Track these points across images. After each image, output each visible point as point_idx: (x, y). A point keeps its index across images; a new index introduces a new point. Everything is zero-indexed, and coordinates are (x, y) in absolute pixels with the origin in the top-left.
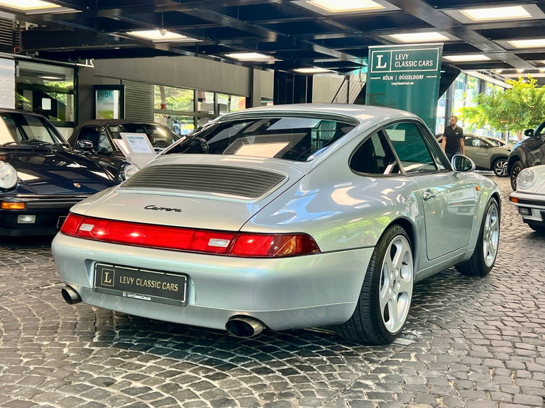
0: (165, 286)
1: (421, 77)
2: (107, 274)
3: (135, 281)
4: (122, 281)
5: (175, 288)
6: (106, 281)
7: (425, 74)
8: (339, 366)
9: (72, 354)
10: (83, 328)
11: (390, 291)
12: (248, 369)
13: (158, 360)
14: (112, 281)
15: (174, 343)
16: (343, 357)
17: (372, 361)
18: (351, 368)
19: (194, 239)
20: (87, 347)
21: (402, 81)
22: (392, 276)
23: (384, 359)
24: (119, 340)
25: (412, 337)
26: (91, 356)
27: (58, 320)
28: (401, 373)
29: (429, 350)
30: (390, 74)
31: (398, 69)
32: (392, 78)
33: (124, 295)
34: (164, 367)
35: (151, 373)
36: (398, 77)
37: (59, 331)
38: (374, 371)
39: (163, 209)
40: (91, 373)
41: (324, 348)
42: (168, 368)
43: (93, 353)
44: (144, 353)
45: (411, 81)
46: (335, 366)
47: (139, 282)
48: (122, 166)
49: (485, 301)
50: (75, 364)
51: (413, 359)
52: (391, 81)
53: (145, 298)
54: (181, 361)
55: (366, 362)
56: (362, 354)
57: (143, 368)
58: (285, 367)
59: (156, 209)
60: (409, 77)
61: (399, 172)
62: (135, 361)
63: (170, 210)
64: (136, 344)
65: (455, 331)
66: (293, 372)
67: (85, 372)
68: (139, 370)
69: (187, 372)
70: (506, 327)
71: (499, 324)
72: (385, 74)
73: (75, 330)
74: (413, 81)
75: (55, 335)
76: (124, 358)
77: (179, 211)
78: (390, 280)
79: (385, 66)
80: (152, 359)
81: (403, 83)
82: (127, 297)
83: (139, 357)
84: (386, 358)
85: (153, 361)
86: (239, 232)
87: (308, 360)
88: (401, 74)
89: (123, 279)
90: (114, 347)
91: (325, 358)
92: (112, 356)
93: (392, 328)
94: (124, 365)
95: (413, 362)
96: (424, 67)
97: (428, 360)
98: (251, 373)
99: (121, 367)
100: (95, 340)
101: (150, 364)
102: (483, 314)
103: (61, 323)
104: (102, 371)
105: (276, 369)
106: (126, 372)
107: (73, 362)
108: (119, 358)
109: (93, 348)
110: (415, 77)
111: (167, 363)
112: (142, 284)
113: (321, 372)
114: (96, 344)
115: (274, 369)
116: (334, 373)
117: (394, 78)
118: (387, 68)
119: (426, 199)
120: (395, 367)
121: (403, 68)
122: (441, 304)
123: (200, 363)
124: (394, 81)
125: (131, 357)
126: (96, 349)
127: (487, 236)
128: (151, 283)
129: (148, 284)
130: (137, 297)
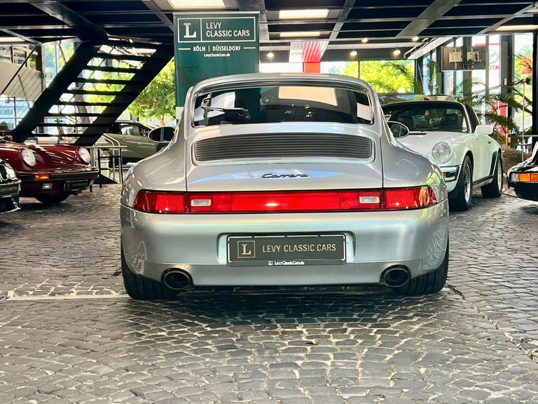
0: (320, 248)
1: (238, 48)
2: (244, 246)
3: (282, 249)
4: (266, 250)
5: (332, 248)
6: (245, 253)
7: (242, 45)
14: (253, 252)
21: (216, 52)
30: (201, 45)
31: (210, 38)
32: (204, 49)
33: (270, 263)
36: (211, 48)
39: (285, 176)
45: (225, 52)
47: (288, 248)
52: (203, 52)
53: (296, 263)
59: (277, 177)
60: (225, 48)
63: (294, 176)
72: (195, 45)
74: (229, 52)
77: (306, 176)
79: (195, 36)
81: (218, 55)
82: (274, 265)
86: (382, 188)
88: (215, 44)
89: (266, 248)
96: (240, 38)
110: (231, 48)
112: (292, 250)
117: (207, 49)
118: (198, 38)
121: (216, 38)
124: (207, 52)
128: (302, 247)
129: (298, 249)
130: (286, 263)
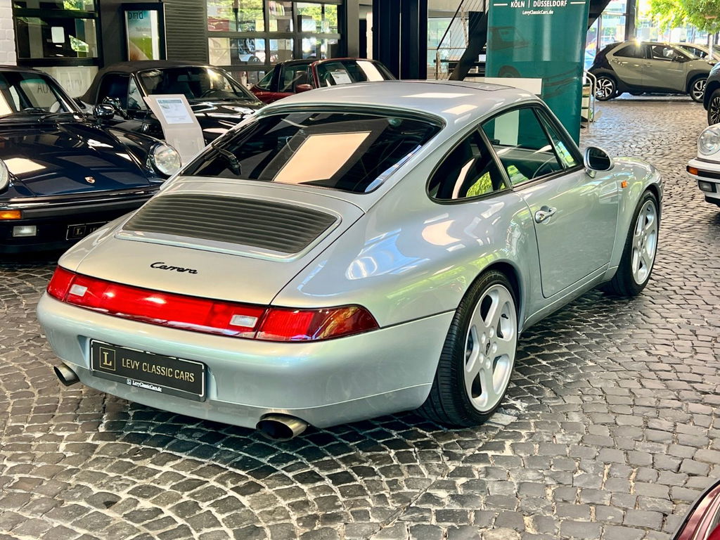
0: (178, 375)
1: (563, 3)
2: (106, 354)
3: (140, 366)
4: (125, 364)
5: (190, 378)
6: (106, 363)
8: (409, 466)
9: (69, 454)
10: (88, 408)
11: (482, 358)
12: (290, 475)
13: (179, 461)
14: (113, 364)
15: (202, 431)
16: (417, 449)
17: (452, 457)
18: (423, 468)
19: (213, 313)
20: (89, 441)
21: (537, 9)
22: (484, 338)
23: (469, 452)
24: (131, 428)
25: (513, 412)
26: (94, 457)
27: (57, 396)
28: (486, 476)
29: (531, 435)
32: (523, 4)
33: (129, 382)
34: (183, 473)
35: (165, 483)
36: (532, 4)
37: (57, 413)
38: (452, 474)
39: (174, 268)
40: (90, 486)
41: (394, 433)
42: (188, 475)
43: (98, 450)
44: (160, 449)
45: (549, 9)
46: (403, 466)
47: (146, 367)
48: (152, 147)
49: (625, 343)
50: (71, 472)
51: (508, 452)
52: (522, 9)
53: (154, 388)
54: (207, 461)
55: (446, 458)
56: (443, 444)
57: (157, 476)
58: (339, 470)
59: (165, 268)
60: (547, 3)
61: (503, 187)
62: (148, 464)
63: (182, 270)
64: (154, 434)
65: (573, 400)
66: (347, 477)
67: (82, 484)
68: (151, 479)
69: (212, 482)
70: (643, 391)
71: (635, 385)
73: (78, 412)
74: (552, 8)
75: (51, 422)
76: (135, 459)
77: (195, 272)
78: (481, 345)
80: (169, 461)
81: (539, 13)
82: (132, 385)
83: (154, 456)
84: (472, 450)
85: (172, 463)
86: (270, 306)
87: (370, 457)
89: (125, 361)
90: (124, 440)
91: (393, 453)
92: (120, 456)
93: (485, 405)
94: (133, 471)
95: (507, 457)
97: (526, 452)
98: (293, 482)
99: (130, 475)
100: (102, 429)
101: (167, 468)
102: (617, 367)
103: (61, 400)
104: (104, 481)
105: (326, 473)
106: (135, 483)
107: (70, 467)
108: (128, 460)
109: (97, 442)
110: (556, 3)
111: (189, 466)
112: (150, 370)
113: (384, 478)
114: (101, 437)
115: (324, 474)
116: (400, 479)
117: (526, 4)
119: (539, 222)
120: (481, 466)
122: (565, 350)
123: (231, 466)
124: (526, 9)
125: (144, 458)
126: (101, 443)
127: (639, 243)
128: (160, 369)
129: (157, 371)
130: (144, 386)
